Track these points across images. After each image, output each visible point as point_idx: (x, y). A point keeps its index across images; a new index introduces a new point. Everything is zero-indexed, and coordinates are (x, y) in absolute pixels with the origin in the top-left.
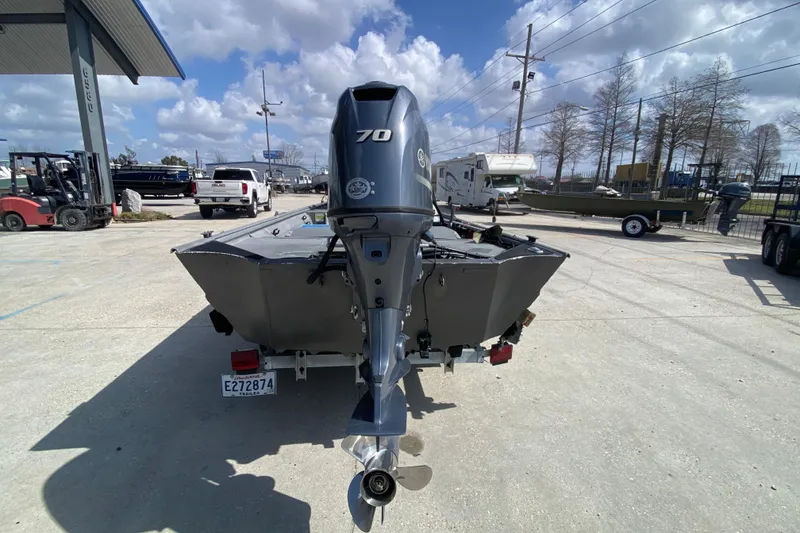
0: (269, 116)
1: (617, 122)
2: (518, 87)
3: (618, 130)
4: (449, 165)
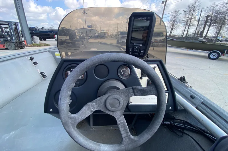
0: (85, 14)
1: (193, 17)
2: (164, 3)
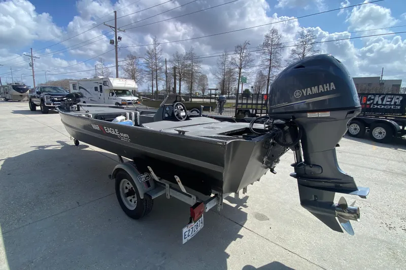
1: (157, 68)
2: (113, 43)
3: (158, 71)
4: (80, 82)
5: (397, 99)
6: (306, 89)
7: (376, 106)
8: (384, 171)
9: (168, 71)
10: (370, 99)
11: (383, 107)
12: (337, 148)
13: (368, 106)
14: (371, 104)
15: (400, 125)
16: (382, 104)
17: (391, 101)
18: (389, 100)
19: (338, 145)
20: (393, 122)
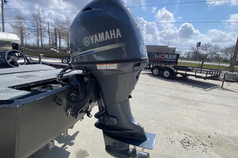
3: (42, 30)
5: (175, 56)
6: (93, 36)
7: (165, 60)
8: (169, 96)
9: (50, 31)
10: (163, 56)
11: (168, 60)
12: (130, 99)
13: (162, 60)
14: (163, 59)
15: (175, 69)
16: (168, 59)
17: (172, 57)
18: (171, 57)
19: (130, 97)
20: (173, 68)
